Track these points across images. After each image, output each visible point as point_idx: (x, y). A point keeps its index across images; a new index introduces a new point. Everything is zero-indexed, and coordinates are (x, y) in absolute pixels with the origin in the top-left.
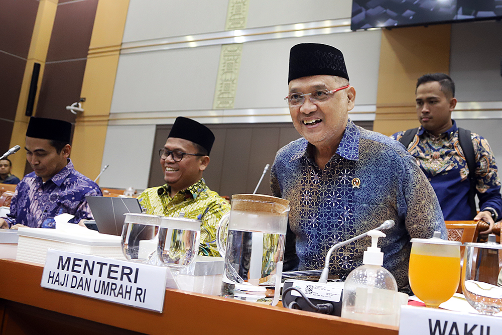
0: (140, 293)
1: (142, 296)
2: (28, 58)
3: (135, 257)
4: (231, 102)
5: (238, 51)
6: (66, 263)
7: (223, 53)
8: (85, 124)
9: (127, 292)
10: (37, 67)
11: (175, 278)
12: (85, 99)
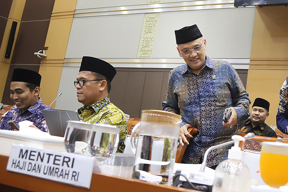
0: (75, 175)
1: (76, 177)
2: (9, 18)
3: (73, 151)
4: (149, 53)
5: (156, 19)
6: (25, 154)
7: (145, 19)
8: (47, 65)
9: (66, 174)
10: (15, 24)
11: (100, 167)
12: (48, 47)
